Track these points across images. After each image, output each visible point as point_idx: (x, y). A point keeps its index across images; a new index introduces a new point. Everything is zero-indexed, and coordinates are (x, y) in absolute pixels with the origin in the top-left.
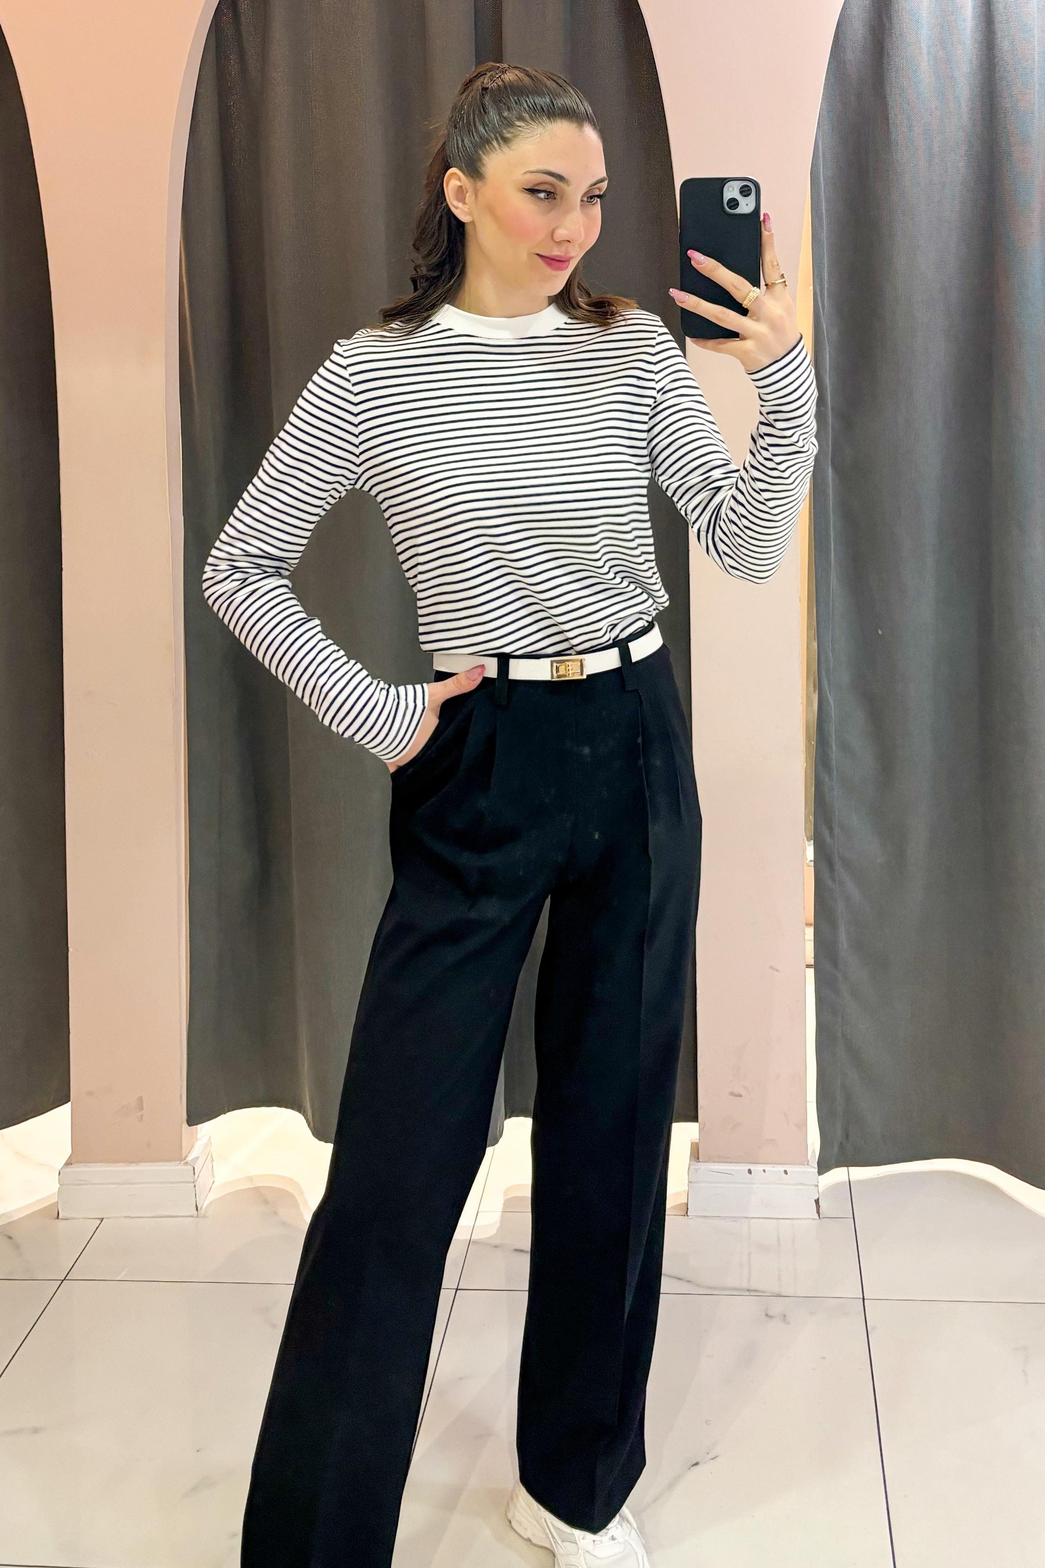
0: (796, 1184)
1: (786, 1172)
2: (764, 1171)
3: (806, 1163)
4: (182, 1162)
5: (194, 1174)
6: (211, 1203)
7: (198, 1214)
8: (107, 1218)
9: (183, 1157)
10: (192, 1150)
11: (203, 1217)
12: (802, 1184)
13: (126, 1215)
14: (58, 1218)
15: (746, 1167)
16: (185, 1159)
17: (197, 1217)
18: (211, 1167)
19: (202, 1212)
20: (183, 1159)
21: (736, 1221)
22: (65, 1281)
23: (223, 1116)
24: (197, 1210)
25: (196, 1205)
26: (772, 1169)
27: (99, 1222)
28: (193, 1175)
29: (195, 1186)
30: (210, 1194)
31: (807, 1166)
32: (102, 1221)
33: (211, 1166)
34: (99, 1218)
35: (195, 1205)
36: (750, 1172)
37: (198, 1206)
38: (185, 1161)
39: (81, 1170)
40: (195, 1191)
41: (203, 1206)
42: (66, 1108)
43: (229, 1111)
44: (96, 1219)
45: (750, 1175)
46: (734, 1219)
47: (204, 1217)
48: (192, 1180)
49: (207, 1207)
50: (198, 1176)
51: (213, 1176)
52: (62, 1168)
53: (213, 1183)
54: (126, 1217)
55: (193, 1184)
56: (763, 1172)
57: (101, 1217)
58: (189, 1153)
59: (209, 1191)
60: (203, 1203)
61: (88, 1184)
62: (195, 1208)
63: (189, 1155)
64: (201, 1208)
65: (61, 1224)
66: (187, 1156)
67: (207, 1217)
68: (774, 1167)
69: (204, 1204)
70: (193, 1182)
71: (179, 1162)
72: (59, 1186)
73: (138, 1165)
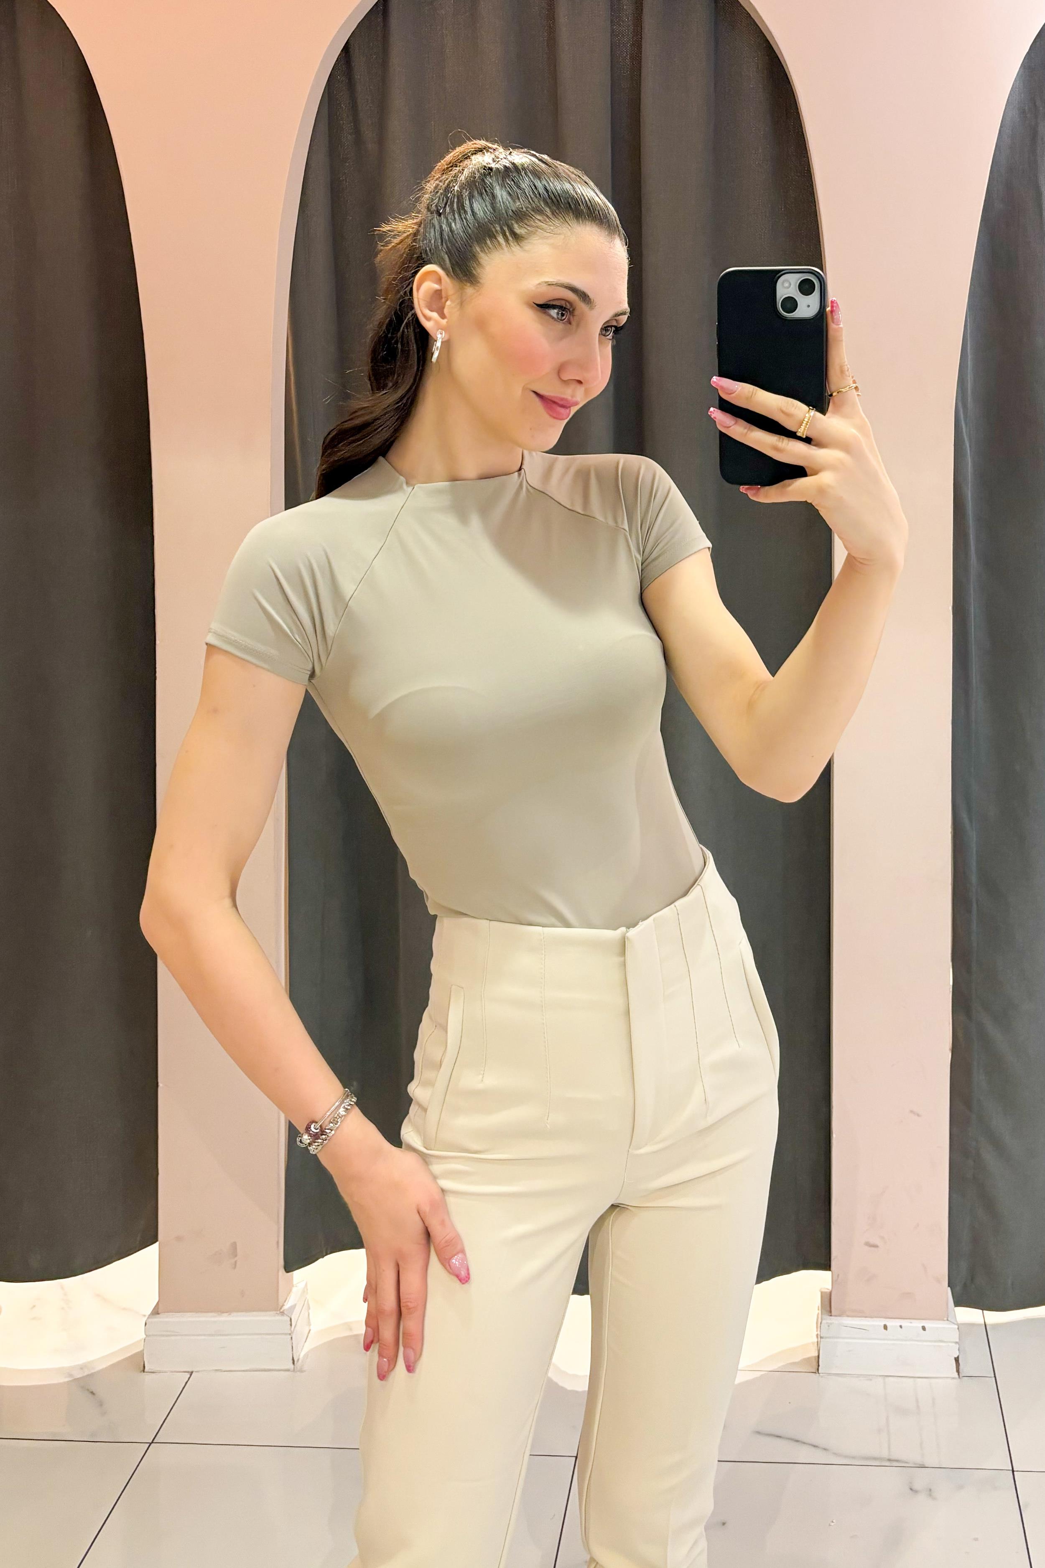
0: (935, 1341)
1: (924, 1328)
3: (946, 1319)
4: (278, 1312)
5: (291, 1325)
6: (308, 1353)
7: (294, 1368)
8: (196, 1372)
10: (288, 1298)
11: (299, 1371)
12: (940, 1341)
14: (143, 1370)
15: (881, 1322)
16: (281, 1308)
17: (294, 1371)
18: (308, 1314)
19: (298, 1365)
21: (871, 1380)
22: (153, 1445)
23: (321, 1260)
24: (294, 1362)
26: (910, 1325)
27: (189, 1376)
30: (308, 1343)
31: (947, 1322)
32: (192, 1375)
35: (291, 1357)
36: (885, 1327)
37: (294, 1358)
38: (281, 1311)
39: (167, 1319)
40: (292, 1343)
41: (299, 1358)
42: (154, 1249)
43: (326, 1255)
44: (186, 1372)
45: (885, 1330)
46: (869, 1377)
48: (290, 1332)
49: (304, 1358)
50: (295, 1327)
51: (310, 1325)
52: (149, 1317)
53: (310, 1332)
54: (217, 1370)
55: (290, 1337)
56: (899, 1328)
57: (191, 1370)
58: (285, 1301)
59: (306, 1341)
61: (177, 1335)
62: (291, 1362)
65: (148, 1378)
66: (283, 1305)
67: (305, 1371)
69: (301, 1354)
71: (274, 1313)
72: (145, 1336)
73: (230, 1314)
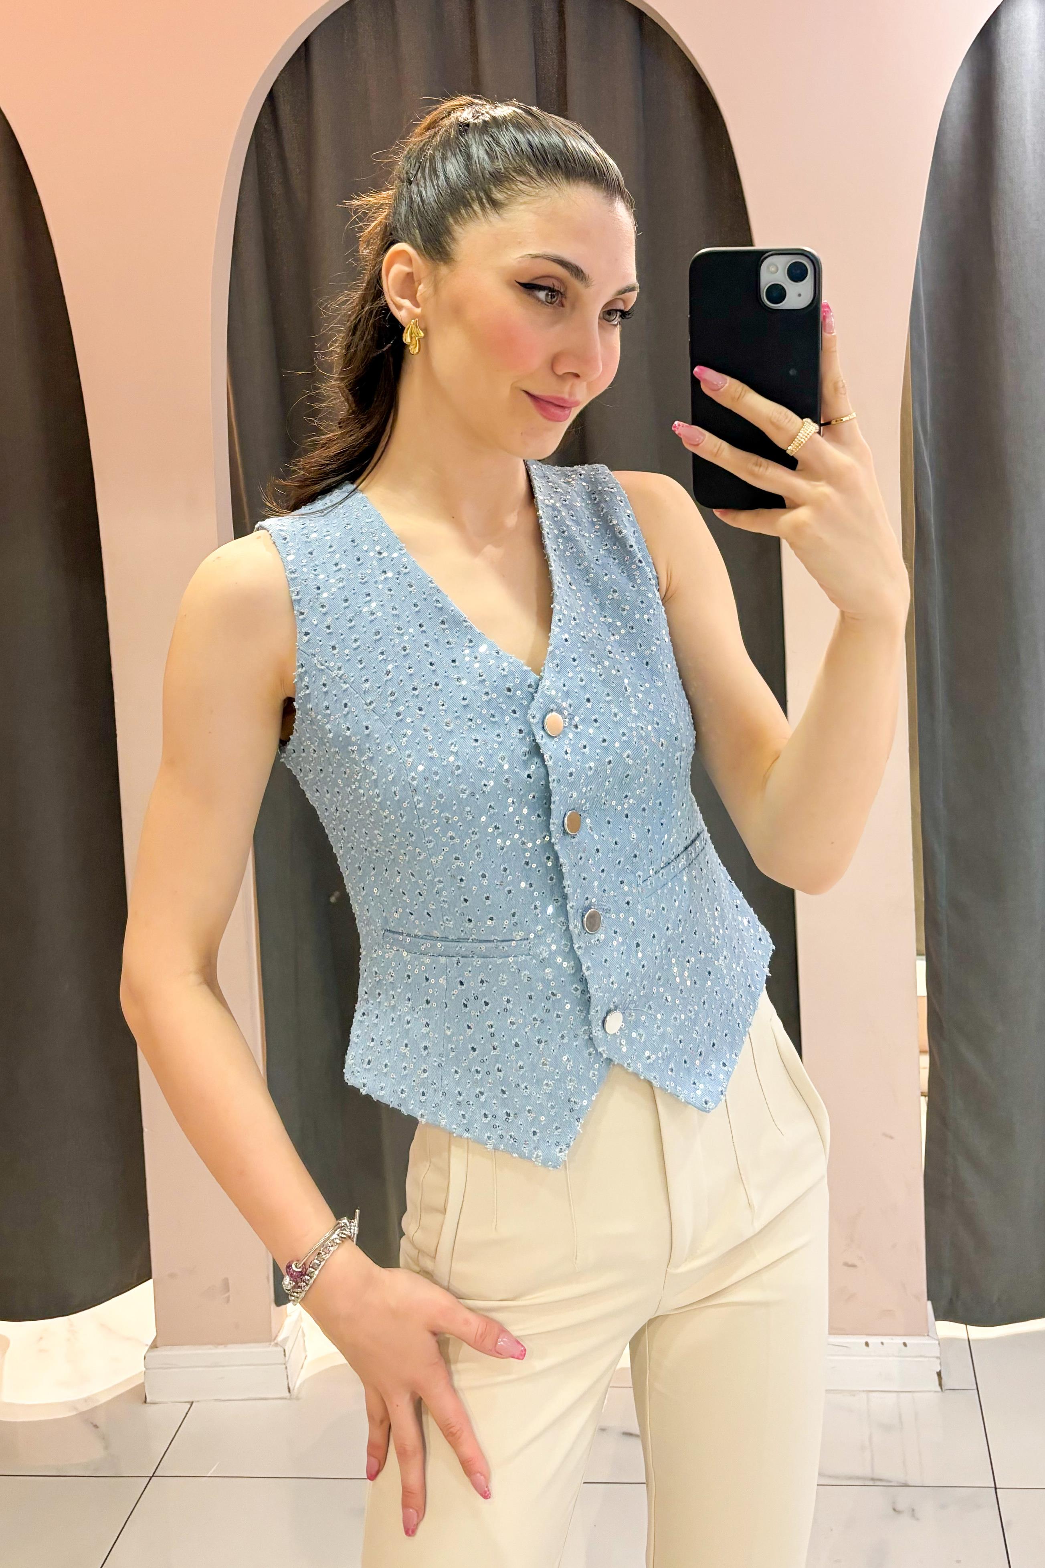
0: (916, 1357)
1: (905, 1344)
2: (882, 1343)
3: (926, 1334)
4: (273, 1343)
5: (285, 1355)
6: (304, 1382)
7: (291, 1396)
8: (196, 1402)
9: (274, 1335)
10: (282, 1329)
11: (295, 1400)
12: (921, 1356)
13: (215, 1398)
14: (145, 1402)
15: (863, 1339)
16: (275, 1339)
17: (290, 1399)
18: (302, 1342)
19: (294, 1393)
20: (273, 1338)
21: (854, 1396)
22: (153, 1478)
24: (289, 1391)
25: (289, 1388)
26: (892, 1341)
27: (189, 1406)
29: (286, 1368)
30: (303, 1370)
31: (927, 1337)
32: (191, 1405)
34: (188, 1402)
35: (287, 1386)
36: (867, 1344)
37: (290, 1386)
38: (275, 1342)
39: (166, 1353)
40: (287, 1372)
41: (295, 1386)
42: (148, 1285)
44: (186, 1402)
45: (866, 1347)
46: (853, 1393)
47: (297, 1399)
48: (284, 1362)
49: (298, 1388)
50: (290, 1356)
51: (305, 1350)
52: (147, 1352)
54: (216, 1400)
55: (284, 1366)
56: (881, 1345)
57: (191, 1400)
58: (279, 1332)
59: (302, 1368)
60: (295, 1383)
61: (175, 1368)
62: (287, 1390)
63: (279, 1334)
64: (293, 1389)
65: (150, 1409)
66: (277, 1336)
67: (300, 1400)
68: (892, 1339)
69: (297, 1383)
70: (285, 1364)
71: (268, 1344)
72: (145, 1369)
73: (226, 1346)
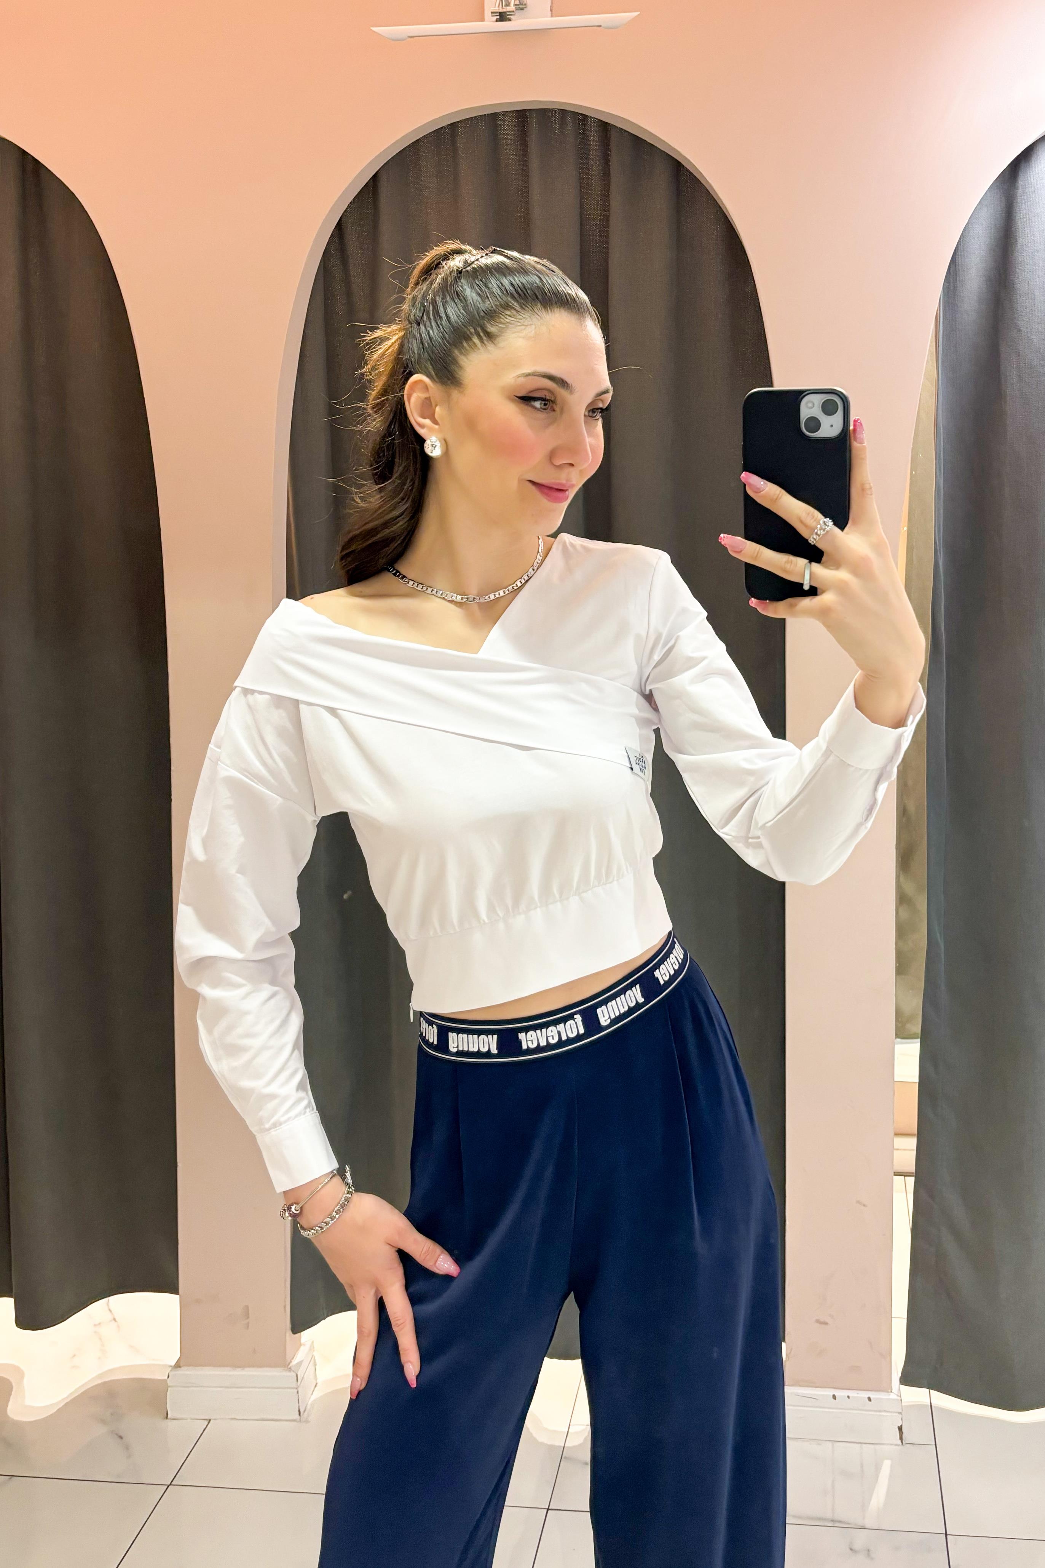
1: (869, 1399)
4: (286, 1368)
5: (297, 1380)
6: (314, 1406)
7: (300, 1419)
8: (213, 1419)
9: (287, 1363)
10: (296, 1356)
11: (304, 1422)
14: (167, 1417)
16: (289, 1364)
17: (300, 1421)
19: (304, 1416)
20: (287, 1365)
22: (170, 1486)
23: (323, 1321)
24: (300, 1414)
25: (300, 1411)
27: (207, 1423)
28: (296, 1382)
29: (298, 1392)
32: (209, 1422)
33: (314, 1370)
34: (207, 1419)
36: (834, 1397)
38: (289, 1367)
39: (189, 1372)
40: (298, 1396)
41: (305, 1408)
43: (328, 1316)
44: (204, 1419)
47: (307, 1421)
48: (296, 1387)
49: (309, 1410)
50: (301, 1381)
51: (315, 1379)
52: (171, 1371)
53: (316, 1386)
54: (231, 1418)
55: (296, 1391)
57: (209, 1418)
58: (293, 1358)
59: (312, 1394)
60: (306, 1404)
61: (196, 1386)
62: (298, 1413)
63: (293, 1361)
64: (303, 1412)
65: (170, 1424)
66: (290, 1362)
67: (310, 1422)
69: (307, 1407)
70: (297, 1388)
71: (280, 1369)
73: (244, 1369)
